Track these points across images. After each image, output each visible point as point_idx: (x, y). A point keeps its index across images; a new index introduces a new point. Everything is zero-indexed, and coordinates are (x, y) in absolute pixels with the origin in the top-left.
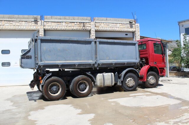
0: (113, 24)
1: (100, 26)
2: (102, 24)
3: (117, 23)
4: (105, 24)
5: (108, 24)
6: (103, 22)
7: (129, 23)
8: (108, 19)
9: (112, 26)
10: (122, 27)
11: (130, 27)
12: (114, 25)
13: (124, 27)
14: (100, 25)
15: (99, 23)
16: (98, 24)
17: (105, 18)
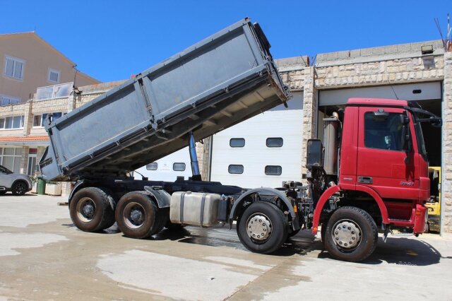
0: (365, 66)
1: (330, 76)
2: (335, 69)
3: (379, 62)
4: (341, 68)
5: (350, 67)
6: (338, 62)
7: (421, 55)
8: (354, 52)
9: (363, 72)
10: (394, 69)
11: (423, 67)
12: (370, 66)
13: (402, 68)
14: (329, 72)
15: (327, 67)
16: (323, 71)
17: (345, 53)
